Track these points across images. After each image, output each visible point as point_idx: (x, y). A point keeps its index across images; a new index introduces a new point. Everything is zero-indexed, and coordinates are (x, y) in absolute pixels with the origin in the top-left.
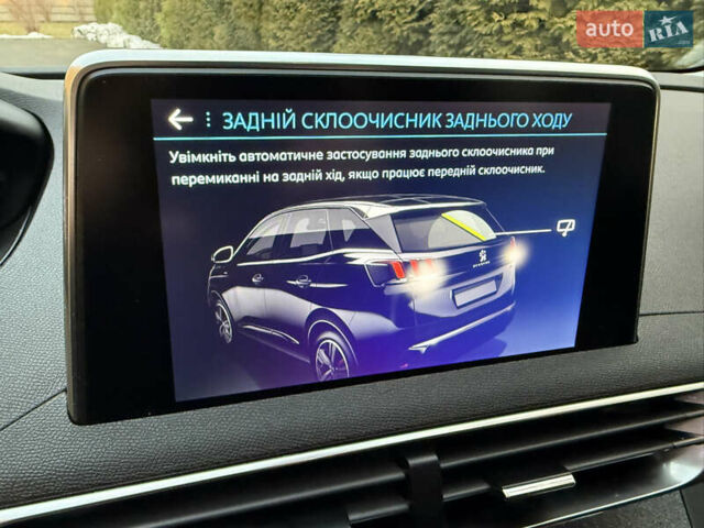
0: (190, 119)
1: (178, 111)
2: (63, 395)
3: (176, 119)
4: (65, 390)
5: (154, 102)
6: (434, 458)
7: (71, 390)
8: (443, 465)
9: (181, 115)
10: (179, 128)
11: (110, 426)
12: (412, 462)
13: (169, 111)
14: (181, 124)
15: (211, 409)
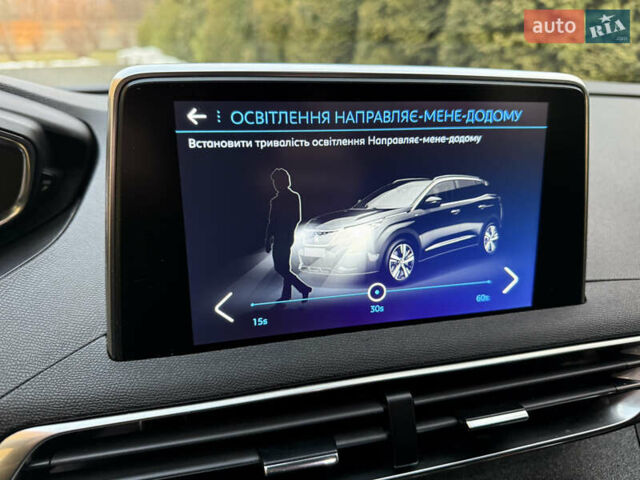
0: (204, 116)
1: (194, 110)
2: (104, 338)
3: (193, 116)
4: (105, 335)
5: (177, 104)
6: (409, 395)
7: (109, 334)
8: (417, 402)
9: (197, 113)
10: (196, 123)
11: (140, 363)
12: (390, 398)
13: (188, 110)
14: (197, 120)
15: (222, 351)
